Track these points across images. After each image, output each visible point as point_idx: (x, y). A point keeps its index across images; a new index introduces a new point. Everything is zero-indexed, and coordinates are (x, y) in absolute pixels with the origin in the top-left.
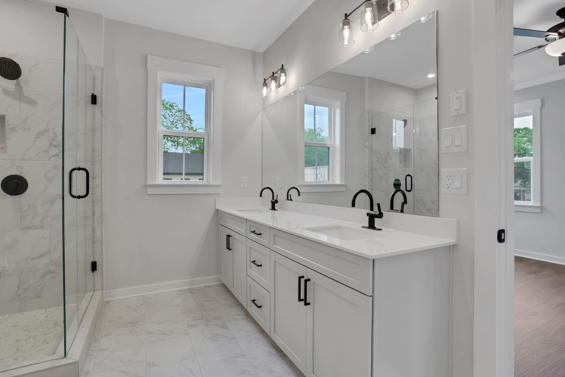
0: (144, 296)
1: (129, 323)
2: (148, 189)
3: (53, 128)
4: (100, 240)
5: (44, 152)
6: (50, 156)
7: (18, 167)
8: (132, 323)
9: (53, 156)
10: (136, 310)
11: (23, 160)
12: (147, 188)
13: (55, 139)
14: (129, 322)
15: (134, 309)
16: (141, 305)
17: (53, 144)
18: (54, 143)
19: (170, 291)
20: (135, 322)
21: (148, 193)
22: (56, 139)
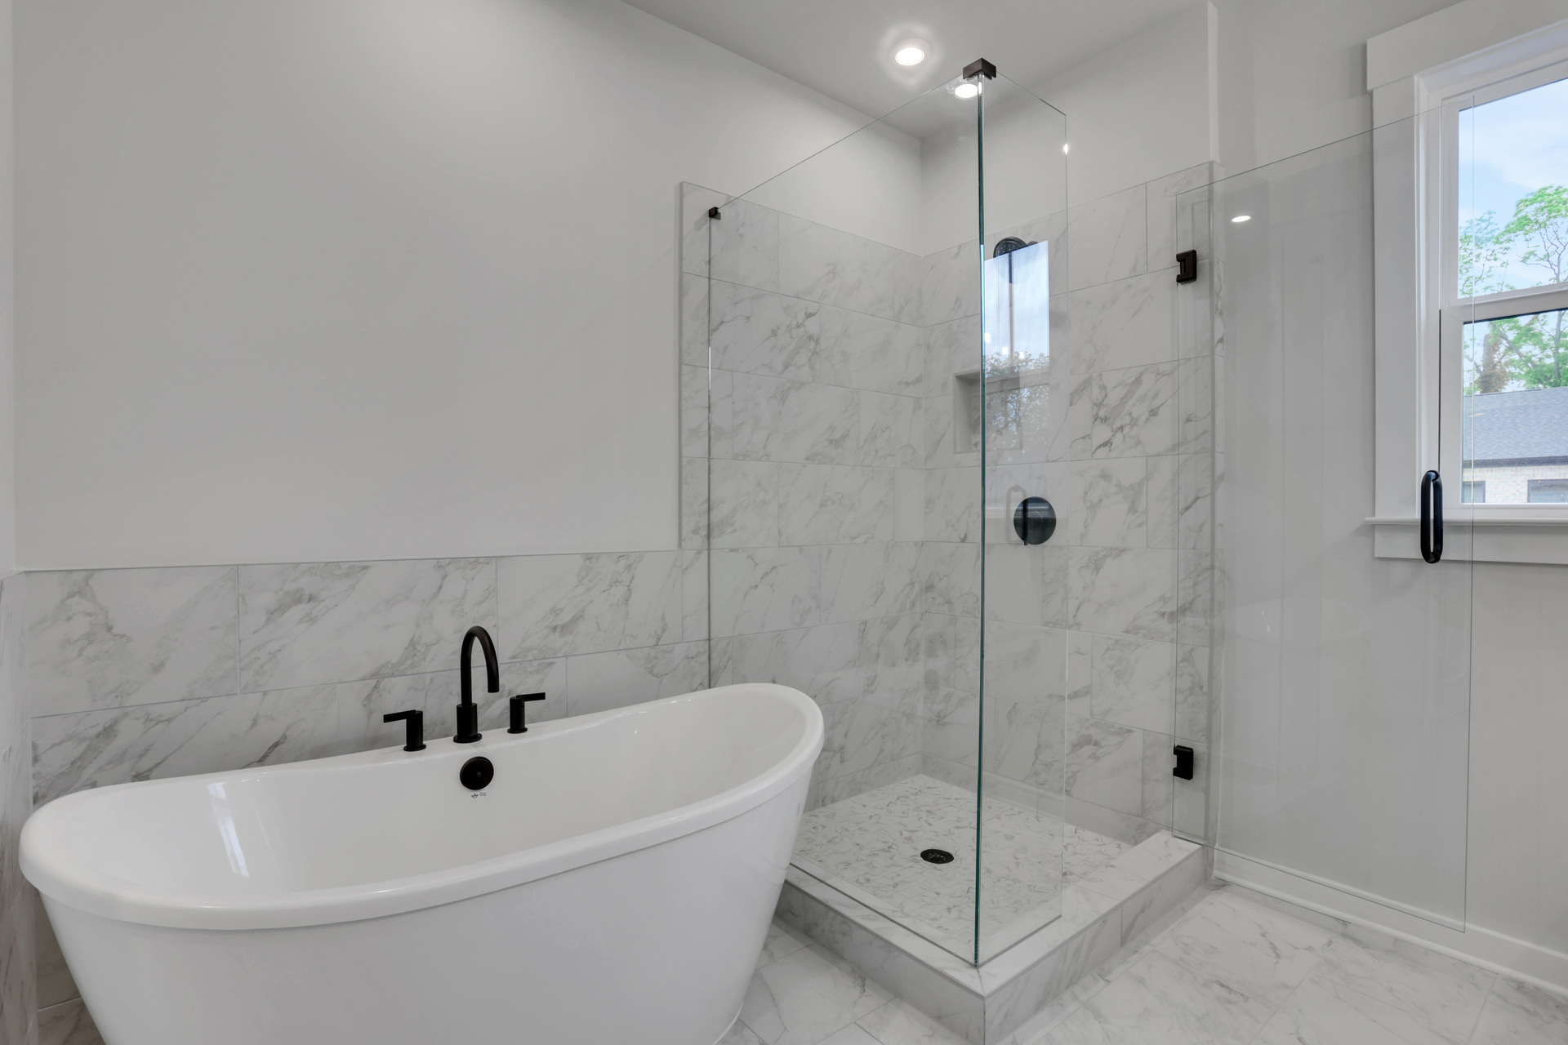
0: (1345, 923)
1: (1222, 985)
2: (1378, 535)
3: (1100, 375)
4: (1205, 689)
5: (1083, 438)
6: (1094, 447)
7: (1040, 478)
8: (1230, 990)
9: (1100, 446)
10: (1278, 956)
11: (1048, 461)
12: (1374, 534)
13: (1104, 400)
14: (1224, 983)
15: (1275, 949)
16: (1310, 949)
17: (1100, 415)
18: (1102, 414)
19: (1466, 964)
20: (1242, 995)
21: (1376, 555)
22: (1105, 403)
